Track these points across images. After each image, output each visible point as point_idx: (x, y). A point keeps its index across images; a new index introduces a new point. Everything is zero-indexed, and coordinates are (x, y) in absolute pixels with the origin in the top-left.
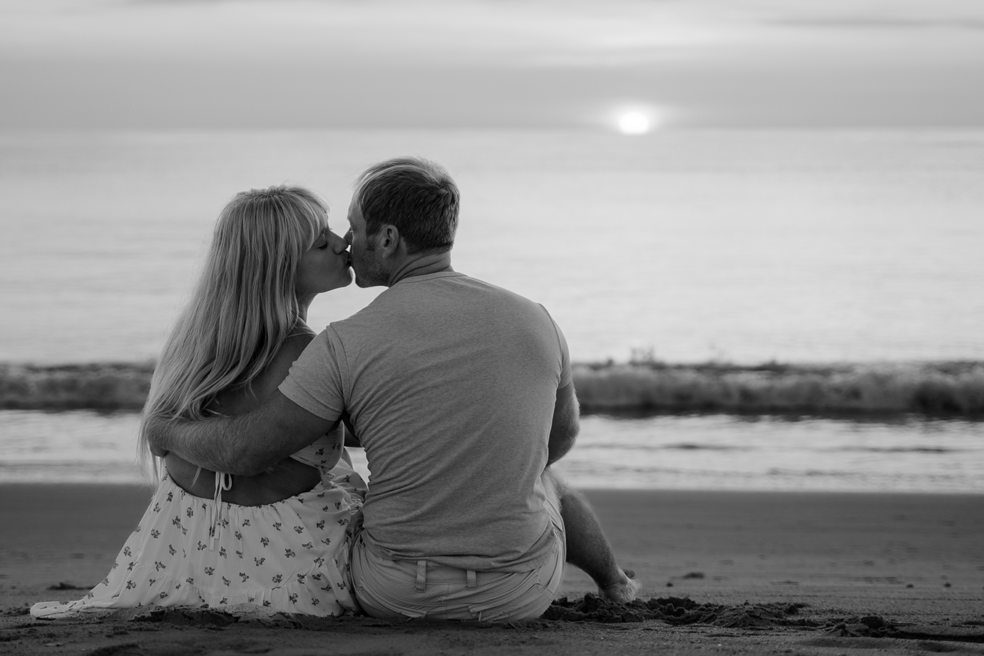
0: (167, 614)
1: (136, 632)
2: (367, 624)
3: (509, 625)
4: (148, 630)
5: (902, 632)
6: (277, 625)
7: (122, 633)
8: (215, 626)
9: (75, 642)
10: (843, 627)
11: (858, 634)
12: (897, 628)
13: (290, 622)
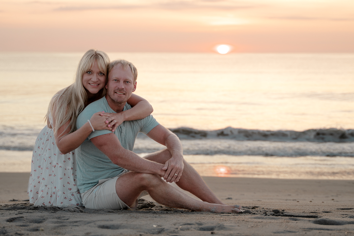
0: (39, 208)
1: (26, 213)
2: (106, 211)
3: (155, 212)
4: (30, 212)
5: (286, 215)
6: (75, 211)
7: (21, 213)
8: (53, 211)
9: (4, 216)
10: (266, 213)
11: (270, 215)
12: (284, 213)
13: (79, 210)
